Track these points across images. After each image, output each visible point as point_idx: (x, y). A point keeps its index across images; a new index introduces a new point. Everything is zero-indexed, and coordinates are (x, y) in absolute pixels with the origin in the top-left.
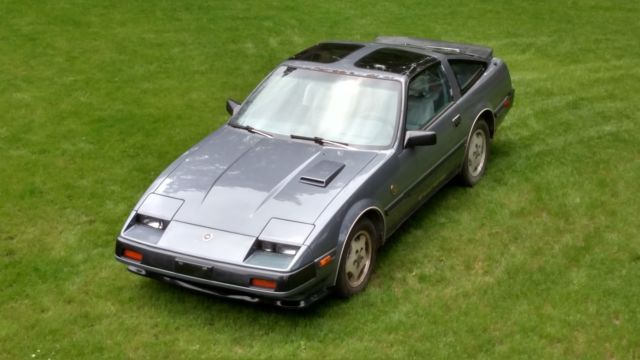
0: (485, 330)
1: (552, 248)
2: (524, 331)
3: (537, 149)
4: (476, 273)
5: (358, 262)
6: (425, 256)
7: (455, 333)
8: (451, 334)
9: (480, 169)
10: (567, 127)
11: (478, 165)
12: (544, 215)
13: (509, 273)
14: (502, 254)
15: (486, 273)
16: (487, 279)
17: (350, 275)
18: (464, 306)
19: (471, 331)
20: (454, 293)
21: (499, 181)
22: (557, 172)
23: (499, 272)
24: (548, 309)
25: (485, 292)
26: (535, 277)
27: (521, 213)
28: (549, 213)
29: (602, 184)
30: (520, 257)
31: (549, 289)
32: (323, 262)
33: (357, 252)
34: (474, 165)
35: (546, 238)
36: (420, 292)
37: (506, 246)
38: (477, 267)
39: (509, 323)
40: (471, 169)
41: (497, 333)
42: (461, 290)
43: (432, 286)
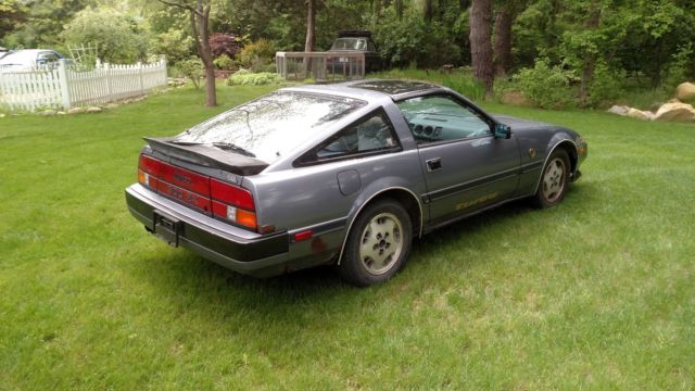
1: (632, 291)
4: (525, 307)
6: (469, 276)
12: (627, 255)
13: (566, 312)
14: (565, 289)
20: (486, 325)
22: (647, 218)
43: (461, 311)
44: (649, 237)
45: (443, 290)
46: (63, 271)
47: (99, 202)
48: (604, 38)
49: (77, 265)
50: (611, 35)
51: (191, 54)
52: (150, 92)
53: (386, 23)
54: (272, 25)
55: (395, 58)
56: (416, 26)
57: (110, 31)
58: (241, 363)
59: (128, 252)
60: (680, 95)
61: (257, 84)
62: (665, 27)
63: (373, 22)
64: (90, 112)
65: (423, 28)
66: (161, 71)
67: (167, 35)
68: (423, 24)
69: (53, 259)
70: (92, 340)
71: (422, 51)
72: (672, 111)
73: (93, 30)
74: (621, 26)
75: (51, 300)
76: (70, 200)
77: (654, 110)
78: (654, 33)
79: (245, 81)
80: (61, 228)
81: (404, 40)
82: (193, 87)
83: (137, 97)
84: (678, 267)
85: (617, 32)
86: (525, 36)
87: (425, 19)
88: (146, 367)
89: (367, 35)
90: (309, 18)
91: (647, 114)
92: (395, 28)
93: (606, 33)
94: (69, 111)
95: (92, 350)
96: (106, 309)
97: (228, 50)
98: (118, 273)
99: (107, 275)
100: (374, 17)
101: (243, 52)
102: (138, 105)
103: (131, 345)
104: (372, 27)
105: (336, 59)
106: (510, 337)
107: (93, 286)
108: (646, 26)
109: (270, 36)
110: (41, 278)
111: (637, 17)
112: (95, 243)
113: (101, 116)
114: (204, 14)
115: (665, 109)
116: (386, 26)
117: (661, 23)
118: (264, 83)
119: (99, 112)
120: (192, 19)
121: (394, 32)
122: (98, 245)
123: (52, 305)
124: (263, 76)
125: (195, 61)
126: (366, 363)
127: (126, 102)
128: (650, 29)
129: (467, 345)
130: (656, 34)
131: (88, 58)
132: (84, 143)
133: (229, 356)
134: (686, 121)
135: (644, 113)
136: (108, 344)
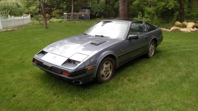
0: (149, 102)
1: (175, 76)
2: (166, 105)
3: (168, 52)
4: (148, 81)
5: (106, 71)
6: (132, 74)
7: (137, 102)
8: (135, 102)
9: (152, 54)
10: (176, 49)
11: (152, 53)
12: (171, 67)
13: (160, 82)
14: (158, 76)
15: (152, 81)
16: (152, 83)
17: (103, 76)
18: (142, 91)
19: (143, 102)
20: (139, 86)
21: (157, 58)
22: (174, 57)
23: (156, 81)
24: (175, 97)
25: (151, 87)
26: (169, 84)
27: (164, 66)
28: (173, 66)
29: (188, 61)
30: (164, 77)
31: (175, 89)
32: (89, 68)
33: (106, 68)
34: (151, 53)
35: (173, 73)
36: (127, 84)
37: (159, 74)
38: (149, 79)
39: (159, 101)
40: (150, 54)
41: (154, 104)
42: (142, 85)
43: (132, 83)
44: (176, 62)
45: (126, 78)
46: (12, 77)
47: (19, 57)
48: (156, 9)
49: (17, 75)
50: (158, 9)
51: (39, 14)
52: (26, 25)
53: (94, 5)
54: (61, 5)
55: (97, 15)
56: (103, 6)
57: (11, 7)
58: (74, 100)
59: (32, 71)
60: (176, 25)
61: (58, 22)
62: (172, 7)
63: (90, 5)
64: (9, 31)
65: (105, 7)
66: (29, 19)
67: (31, 8)
68: (105, 5)
69: (9, 74)
70: (28, 96)
71: (105, 13)
72: (174, 29)
73: (6, 6)
74: (161, 6)
75: (12, 85)
76: (10, 56)
77: (170, 29)
78: (169, 8)
79: (55, 21)
80: (9, 65)
81: (99, 10)
82: (39, 23)
83: (22, 26)
84: (185, 69)
85: (159, 8)
86: (132, 9)
87: (105, 4)
88: (46, 103)
89: (89, 8)
90: (73, 3)
91: (168, 30)
92: (97, 6)
93: (157, 8)
94: (2, 31)
95: (28, 99)
96: (29, 87)
97: (48, 12)
98: (30, 77)
99: (27, 78)
100: (91, 3)
101: (53, 13)
102: (24, 29)
103: (40, 97)
104: (90, 6)
105: (81, 15)
106: (147, 89)
107: (23, 81)
108: (167, 6)
109: (60, 8)
110: (7, 79)
111: (165, 4)
112: (21, 68)
113: (13, 32)
114: (43, 2)
115: (172, 28)
116: (94, 6)
117: (171, 5)
118: (60, 22)
119: (12, 31)
120: (40, 3)
121: (96, 8)
122: (22, 69)
123: (12, 87)
124: (60, 20)
125: (39, 16)
126: (110, 98)
127: (20, 28)
128: (168, 7)
129: (136, 92)
130: (170, 8)
131: (6, 15)
132: (9, 40)
133: (70, 98)
134: (178, 32)
135: (167, 30)
136: (33, 97)
